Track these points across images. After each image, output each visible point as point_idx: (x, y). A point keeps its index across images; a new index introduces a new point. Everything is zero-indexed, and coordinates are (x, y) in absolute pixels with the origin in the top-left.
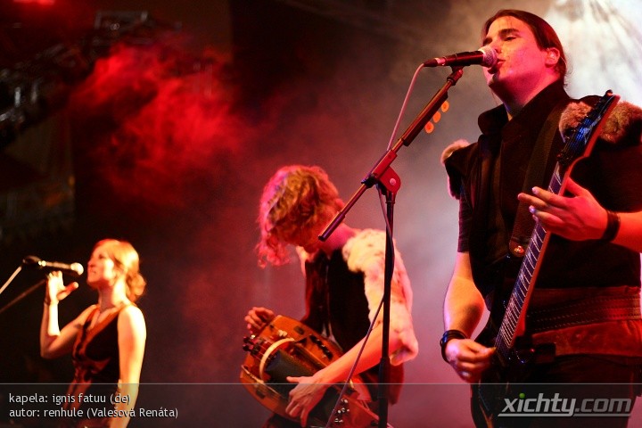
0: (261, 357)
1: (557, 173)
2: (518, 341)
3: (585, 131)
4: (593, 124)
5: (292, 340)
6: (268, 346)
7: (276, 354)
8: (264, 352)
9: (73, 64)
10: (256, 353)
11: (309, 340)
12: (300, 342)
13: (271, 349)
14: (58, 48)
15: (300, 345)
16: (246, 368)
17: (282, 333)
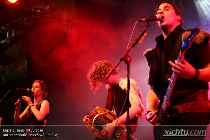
0: (93, 119)
1: (180, 53)
2: (168, 109)
3: (189, 39)
4: (192, 37)
5: (102, 113)
6: (95, 116)
7: (98, 118)
8: (94, 118)
9: (25, 24)
10: (91, 118)
11: (108, 113)
12: (105, 114)
13: (96, 117)
14: (21, 18)
15: (105, 115)
16: (88, 123)
17: (99, 112)
